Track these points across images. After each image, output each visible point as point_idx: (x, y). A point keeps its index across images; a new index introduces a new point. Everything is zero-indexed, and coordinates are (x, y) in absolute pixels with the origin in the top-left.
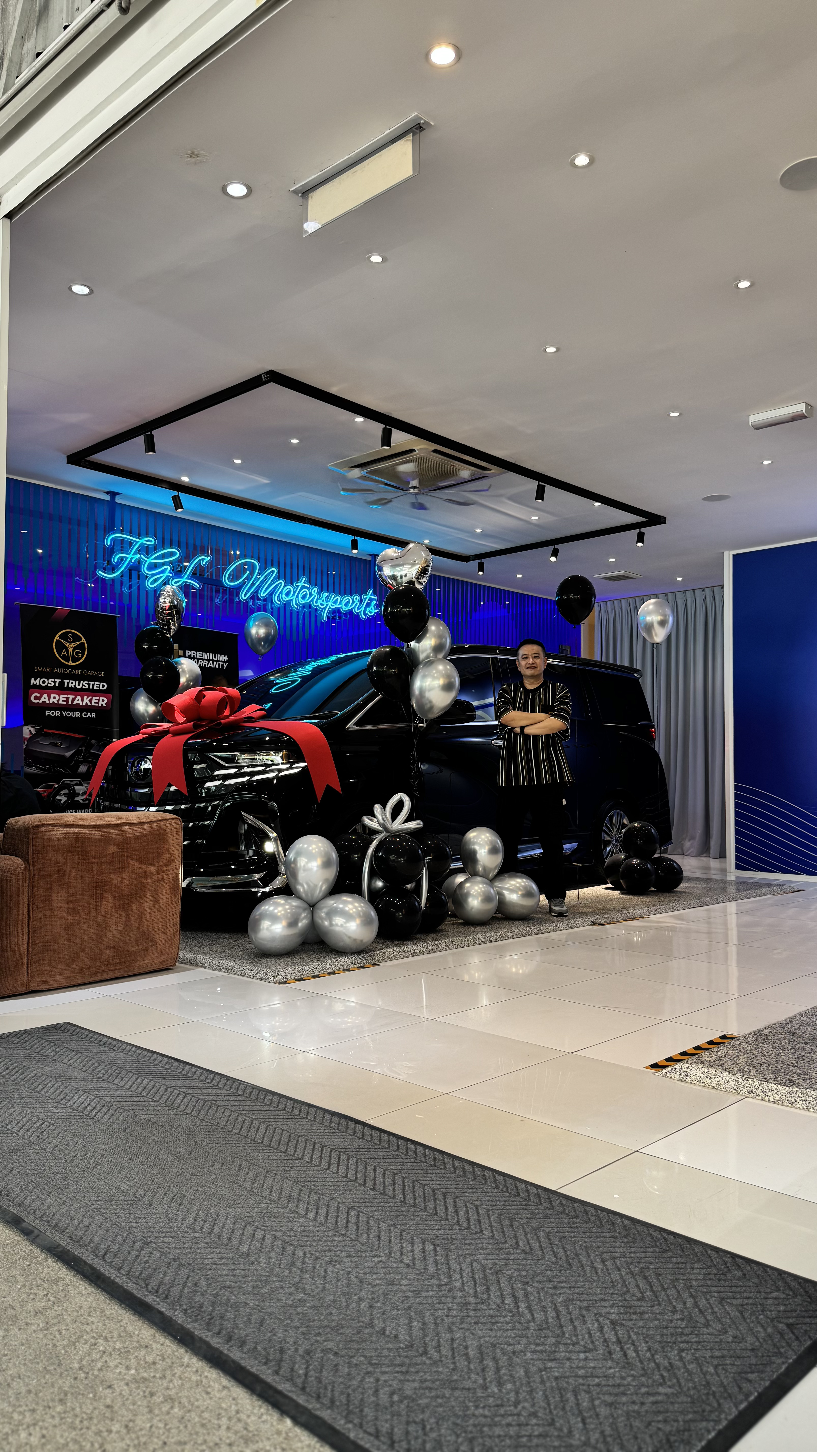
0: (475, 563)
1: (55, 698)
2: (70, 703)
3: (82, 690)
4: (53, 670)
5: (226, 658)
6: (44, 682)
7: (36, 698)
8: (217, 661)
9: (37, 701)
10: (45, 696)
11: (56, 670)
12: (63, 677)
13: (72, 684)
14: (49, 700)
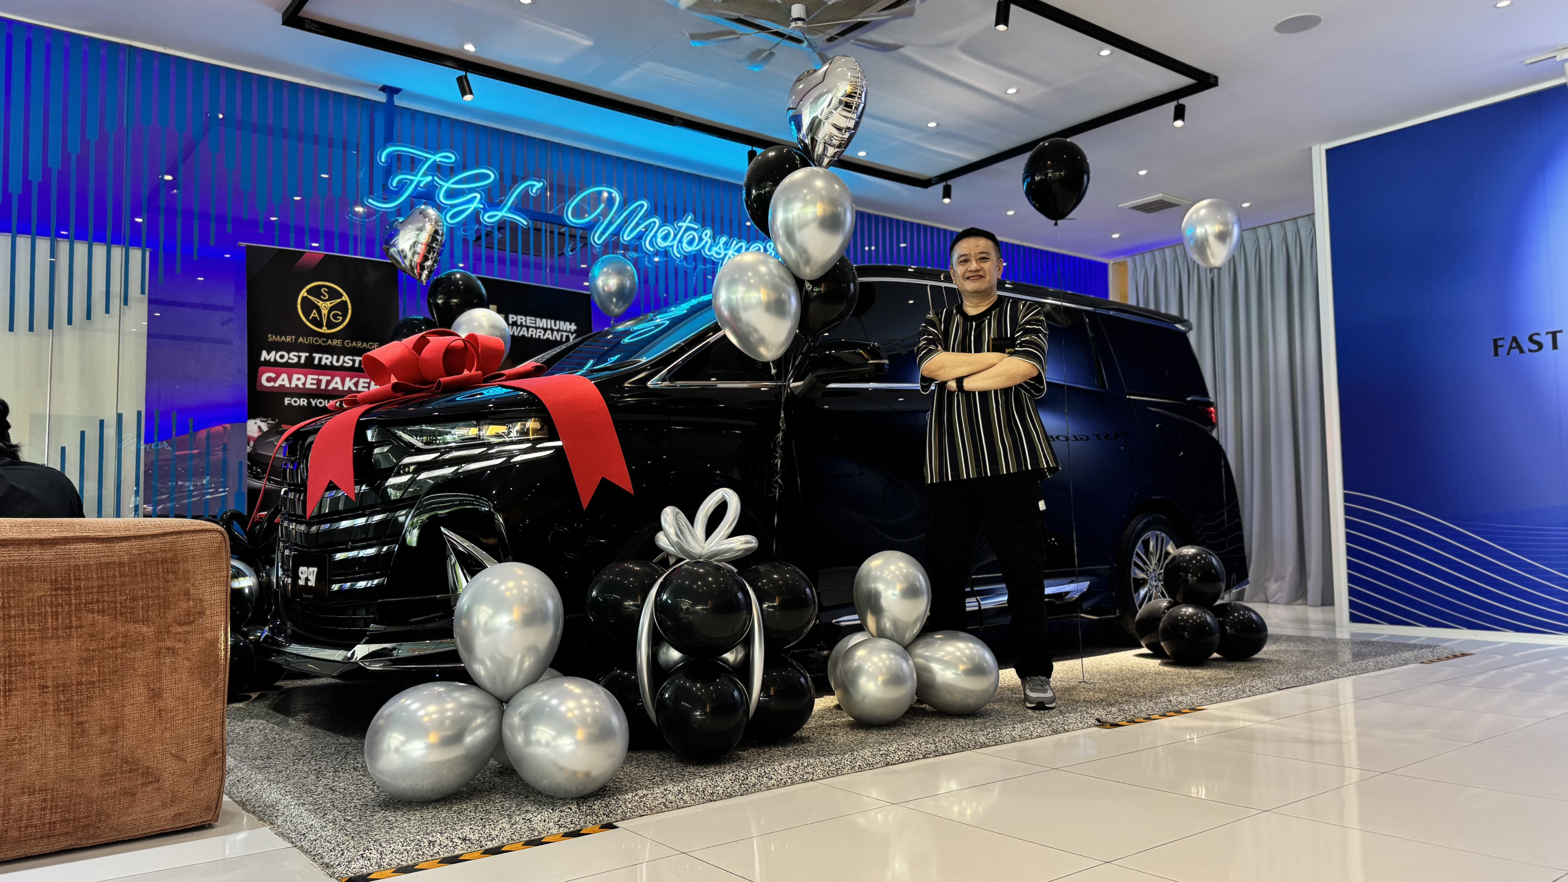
0: (939, 188)
1: (299, 379)
2: (323, 386)
3: (342, 368)
4: (296, 339)
5: (573, 327)
6: (282, 357)
7: (269, 380)
8: (558, 331)
9: (271, 384)
10: (284, 376)
11: (301, 339)
12: (312, 349)
13: (327, 359)
14: (290, 382)
